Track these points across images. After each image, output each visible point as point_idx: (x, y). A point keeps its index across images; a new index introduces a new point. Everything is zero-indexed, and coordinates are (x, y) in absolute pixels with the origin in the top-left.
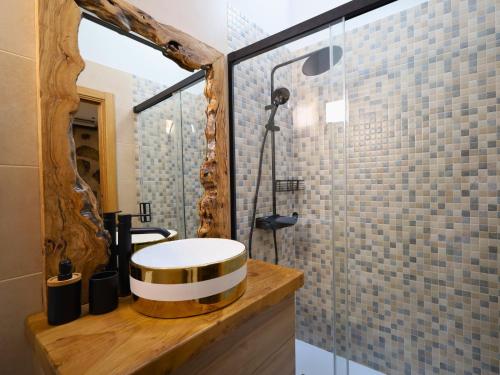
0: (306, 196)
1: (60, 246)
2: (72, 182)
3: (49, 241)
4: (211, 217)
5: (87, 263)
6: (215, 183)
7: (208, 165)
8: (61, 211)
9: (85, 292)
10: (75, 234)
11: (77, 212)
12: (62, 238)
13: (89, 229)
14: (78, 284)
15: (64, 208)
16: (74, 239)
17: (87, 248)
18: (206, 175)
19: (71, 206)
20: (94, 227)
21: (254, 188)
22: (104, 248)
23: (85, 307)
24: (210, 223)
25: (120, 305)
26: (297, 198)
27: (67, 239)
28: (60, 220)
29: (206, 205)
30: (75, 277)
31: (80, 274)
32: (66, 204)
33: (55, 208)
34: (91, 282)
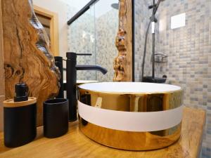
0: (168, 66)
1: (18, 72)
2: (29, 16)
3: (8, 66)
4: (123, 70)
5: (42, 91)
6: (125, 47)
7: (121, 33)
8: (19, 40)
9: (40, 116)
10: (32, 64)
11: (33, 43)
12: (20, 65)
13: (44, 62)
14: (34, 106)
15: (22, 38)
16: (30, 67)
17: (42, 78)
18: (120, 40)
19: (28, 37)
20: (47, 60)
21: (142, 57)
22: (55, 80)
23: (40, 129)
24: (122, 74)
25: (70, 129)
26: (161, 68)
27: (25, 67)
28: (18, 48)
29: (120, 61)
30: (31, 100)
31: (35, 98)
32: (24, 34)
33: (13, 35)
34: (45, 106)
